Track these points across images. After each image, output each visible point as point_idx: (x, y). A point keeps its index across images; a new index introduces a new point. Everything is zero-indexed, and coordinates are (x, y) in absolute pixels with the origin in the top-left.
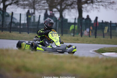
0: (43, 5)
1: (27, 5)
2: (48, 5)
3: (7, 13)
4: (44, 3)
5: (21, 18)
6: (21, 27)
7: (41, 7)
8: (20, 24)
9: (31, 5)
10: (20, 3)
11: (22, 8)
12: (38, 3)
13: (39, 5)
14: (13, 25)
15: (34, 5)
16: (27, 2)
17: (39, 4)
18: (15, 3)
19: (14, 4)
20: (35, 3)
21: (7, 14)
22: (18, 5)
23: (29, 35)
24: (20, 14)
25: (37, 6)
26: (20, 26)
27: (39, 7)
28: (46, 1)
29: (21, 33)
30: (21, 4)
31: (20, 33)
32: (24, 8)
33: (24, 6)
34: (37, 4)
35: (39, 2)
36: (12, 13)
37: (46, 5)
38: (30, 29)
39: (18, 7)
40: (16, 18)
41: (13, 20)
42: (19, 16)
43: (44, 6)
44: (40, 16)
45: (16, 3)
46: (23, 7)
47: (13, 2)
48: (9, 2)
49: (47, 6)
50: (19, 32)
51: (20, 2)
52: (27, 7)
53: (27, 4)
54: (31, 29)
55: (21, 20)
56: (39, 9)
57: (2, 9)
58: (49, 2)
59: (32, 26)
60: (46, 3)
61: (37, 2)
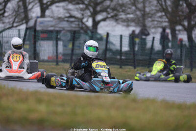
0: (160, 20)
1: (133, 20)
2: (167, 20)
3: (100, 34)
4: (161, 17)
5: (123, 43)
6: (123, 58)
7: (156, 23)
8: (120, 52)
9: (139, 20)
10: (120, 17)
11: (124, 26)
12: (151, 17)
13: (153, 21)
14: (109, 55)
15: (144, 20)
16: (132, 16)
17: (153, 19)
18: (112, 17)
19: (111, 19)
20: (146, 17)
21: (98, 36)
22: (116, 20)
23: (136, 70)
24: (121, 36)
25: (149, 21)
26: (121, 56)
27: (153, 24)
28: (163, 14)
29: (123, 67)
30: (122, 18)
31: (121, 67)
32: (128, 26)
33: (127, 23)
34: (150, 19)
35: (152, 14)
36: (108, 34)
37: (164, 20)
38: (137, 60)
39: (118, 23)
40: (114, 42)
41: (108, 46)
42: (119, 40)
43: (161, 22)
44: (154, 38)
45: (115, 17)
46: (125, 24)
47: (109, 16)
48: (102, 15)
49: (165, 22)
50: (119, 67)
51: (121, 15)
52: (133, 24)
53: (132, 18)
54: (140, 60)
55: (123, 45)
56: (153, 26)
57: (91, 28)
58: (168, 15)
59: (141, 55)
60: (165, 17)
61: (150, 15)
